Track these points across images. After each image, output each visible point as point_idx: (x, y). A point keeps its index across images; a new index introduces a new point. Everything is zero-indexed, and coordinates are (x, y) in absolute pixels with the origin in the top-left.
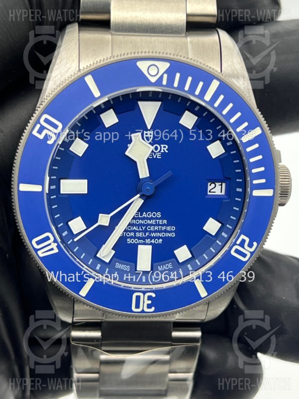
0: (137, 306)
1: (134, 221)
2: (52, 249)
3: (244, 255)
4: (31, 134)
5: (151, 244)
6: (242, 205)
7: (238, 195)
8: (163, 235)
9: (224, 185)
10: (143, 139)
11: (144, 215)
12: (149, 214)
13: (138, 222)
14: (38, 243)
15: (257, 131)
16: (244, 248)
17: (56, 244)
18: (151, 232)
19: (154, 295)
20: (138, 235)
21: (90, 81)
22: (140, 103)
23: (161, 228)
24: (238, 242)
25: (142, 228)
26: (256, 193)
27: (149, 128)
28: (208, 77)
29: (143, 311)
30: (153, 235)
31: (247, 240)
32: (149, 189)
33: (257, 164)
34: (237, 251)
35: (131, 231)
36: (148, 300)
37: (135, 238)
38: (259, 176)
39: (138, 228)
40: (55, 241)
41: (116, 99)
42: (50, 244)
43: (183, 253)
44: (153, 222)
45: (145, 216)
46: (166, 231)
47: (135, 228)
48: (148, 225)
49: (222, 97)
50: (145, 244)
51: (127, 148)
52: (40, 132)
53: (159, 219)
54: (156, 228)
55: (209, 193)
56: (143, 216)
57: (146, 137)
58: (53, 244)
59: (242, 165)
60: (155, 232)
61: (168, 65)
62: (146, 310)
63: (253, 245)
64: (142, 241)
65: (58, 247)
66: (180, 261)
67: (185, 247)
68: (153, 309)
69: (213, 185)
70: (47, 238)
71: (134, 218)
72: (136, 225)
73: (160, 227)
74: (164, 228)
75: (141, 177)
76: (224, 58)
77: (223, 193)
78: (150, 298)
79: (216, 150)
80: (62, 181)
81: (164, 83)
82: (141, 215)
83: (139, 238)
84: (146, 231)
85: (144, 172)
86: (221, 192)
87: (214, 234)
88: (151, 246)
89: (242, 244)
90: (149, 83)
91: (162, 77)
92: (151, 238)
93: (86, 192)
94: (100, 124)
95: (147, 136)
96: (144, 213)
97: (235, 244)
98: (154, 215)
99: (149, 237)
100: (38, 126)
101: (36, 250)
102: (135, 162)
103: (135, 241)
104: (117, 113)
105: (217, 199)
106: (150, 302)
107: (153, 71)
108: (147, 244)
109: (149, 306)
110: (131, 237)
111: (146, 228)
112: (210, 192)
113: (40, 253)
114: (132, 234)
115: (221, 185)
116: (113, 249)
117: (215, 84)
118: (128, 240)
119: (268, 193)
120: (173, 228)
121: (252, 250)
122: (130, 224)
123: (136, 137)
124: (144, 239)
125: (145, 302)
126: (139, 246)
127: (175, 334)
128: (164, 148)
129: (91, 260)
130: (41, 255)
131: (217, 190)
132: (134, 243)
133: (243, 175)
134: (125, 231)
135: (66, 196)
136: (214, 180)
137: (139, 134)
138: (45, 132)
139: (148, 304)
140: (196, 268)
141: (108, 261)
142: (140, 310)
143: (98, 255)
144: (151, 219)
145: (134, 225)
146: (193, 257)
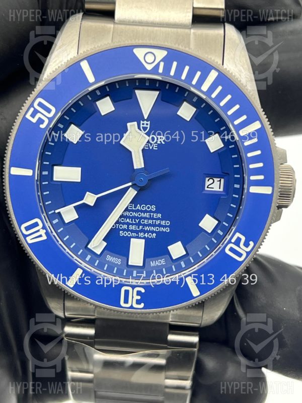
0: (126, 301)
1: (127, 213)
2: (40, 236)
3: (240, 255)
4: (24, 118)
5: (144, 238)
6: (239, 202)
7: (236, 191)
8: (158, 229)
9: (222, 180)
10: (139, 128)
12: (143, 207)
13: (131, 214)
14: (27, 228)
15: (256, 125)
16: (239, 247)
17: (45, 231)
18: (144, 225)
19: (143, 290)
20: (131, 227)
21: (85, 65)
22: (136, 91)
23: (155, 222)
24: (233, 241)
25: (135, 221)
26: (254, 190)
27: (146, 118)
28: (206, 68)
29: (132, 307)
30: (147, 228)
31: (243, 238)
32: (143, 180)
33: (255, 159)
34: (231, 250)
35: (124, 224)
36: (137, 295)
37: (128, 230)
38: (257, 172)
39: (132, 221)
40: (44, 227)
41: (111, 85)
42: (38, 231)
43: (177, 250)
44: (147, 215)
45: (139, 208)
46: (160, 226)
47: (128, 220)
48: (142, 218)
49: (220, 88)
50: (138, 237)
52: (33, 115)
53: (154, 212)
54: (150, 222)
55: (206, 189)
56: (137, 208)
57: (143, 127)
58: (41, 230)
59: (240, 160)
60: (149, 225)
61: (165, 53)
62: (135, 305)
63: (249, 244)
64: (135, 234)
65: (47, 233)
66: (174, 258)
67: (179, 243)
68: (142, 305)
69: (211, 181)
70: (36, 224)
71: (126, 210)
72: (129, 217)
73: (154, 221)
74: (158, 222)
75: (135, 168)
76: (227, 50)
77: (222, 189)
78: (139, 293)
79: (214, 143)
80: (55, 168)
81: (161, 71)
82: (135, 207)
83: (132, 231)
84: (139, 224)
85: (138, 163)
86: (220, 188)
87: (210, 232)
88: (144, 240)
89: (237, 243)
90: (145, 71)
91: (158, 64)
92: (145, 232)
93: (79, 181)
94: (96, 111)
95: (143, 126)
96: (139, 205)
97: (230, 242)
98: (148, 208)
99: (142, 231)
100: (32, 110)
101: (25, 236)
102: (130, 152)
103: (127, 234)
104: (114, 101)
105: (215, 196)
106: (139, 297)
107: (150, 58)
108: (141, 238)
109: (138, 302)
110: (124, 230)
111: (139, 221)
112: (208, 187)
113: (28, 239)
114: (125, 227)
115: (220, 181)
116: (104, 240)
117: (213, 75)
118: (121, 232)
119: (267, 190)
120: (168, 223)
121: (248, 249)
122: (121, 216)
123: (132, 126)
124: (137, 232)
125: (134, 297)
126: (132, 239)
127: (171, 337)
129: (81, 251)
130: (30, 242)
131: (215, 185)
132: (123, 236)
133: (241, 171)
134: (117, 222)
135: (59, 183)
136: (212, 176)
137: (135, 123)
138: (38, 116)
139: (137, 300)
140: (189, 265)
141: (99, 253)
142: (128, 305)
143: (89, 246)
144: (146, 211)
145: (126, 217)
146: (187, 254)
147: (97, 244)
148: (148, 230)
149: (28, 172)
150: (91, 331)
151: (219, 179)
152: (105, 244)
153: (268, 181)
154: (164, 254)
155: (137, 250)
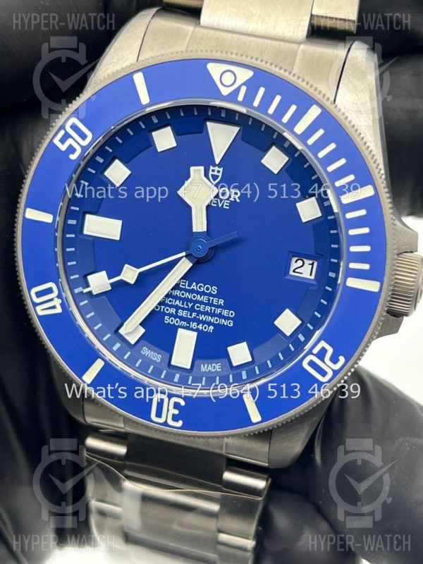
0: (159, 414)
1: (177, 293)
2: (54, 307)
3: (324, 373)
5: (197, 330)
6: (330, 297)
7: (330, 281)
8: (217, 321)
9: (316, 264)
10: (206, 175)
11: (194, 286)
12: (200, 286)
13: (183, 294)
14: (39, 294)
15: (367, 192)
16: (324, 362)
17: (60, 301)
18: (199, 312)
19: (183, 403)
20: (181, 313)
21: (139, 80)
22: (209, 124)
23: (215, 310)
24: (315, 351)
25: (187, 305)
27: (217, 162)
29: (165, 424)
30: (202, 317)
31: (330, 351)
32: (201, 249)
34: (312, 364)
35: (171, 306)
36: (175, 408)
37: (176, 316)
39: (183, 304)
40: (59, 296)
41: (173, 110)
42: (52, 300)
43: (240, 353)
44: (204, 299)
45: (195, 288)
46: (220, 316)
47: (177, 302)
48: (197, 302)
49: (321, 132)
50: (188, 328)
51: (184, 183)
53: (214, 296)
54: (208, 308)
55: (291, 273)
56: (192, 287)
57: (212, 175)
58: (56, 299)
60: (206, 313)
61: (250, 74)
62: (170, 422)
63: (338, 360)
64: (184, 323)
65: (62, 305)
66: (235, 364)
67: (244, 345)
68: (180, 423)
69: (300, 263)
70: (50, 291)
71: (176, 287)
72: (180, 299)
73: (213, 308)
74: (218, 311)
75: (194, 230)
77: (313, 277)
78: (177, 406)
79: (308, 210)
80: (88, 216)
81: (241, 98)
82: (189, 286)
83: (182, 319)
84: (192, 310)
85: (199, 224)
86: (311, 275)
87: (288, 334)
88: (196, 334)
89: (321, 355)
91: (239, 88)
92: (199, 322)
93: (118, 238)
94: (151, 146)
95: (213, 173)
96: (194, 283)
97: (310, 352)
98: (208, 289)
99: (195, 320)
100: (62, 132)
101: (35, 305)
102: (189, 208)
103: (175, 321)
104: (177, 133)
105: (302, 284)
106: (176, 412)
107: (228, 79)
108: (192, 330)
109: (175, 418)
110: (171, 315)
111: (193, 306)
112: (294, 271)
113: (38, 308)
114: (173, 311)
115: (312, 264)
116: (141, 324)
117: (314, 112)
118: (166, 318)
119: (371, 286)
120: (232, 314)
121: (336, 367)
122: (168, 296)
123: (197, 172)
124: (188, 321)
125: (170, 411)
126: (180, 330)
127: (228, 476)
129: (109, 335)
130: (41, 313)
131: (304, 270)
132: (169, 323)
134: (162, 303)
135: (91, 239)
136: (302, 256)
137: (202, 168)
138: (70, 141)
139: (174, 415)
140: (252, 377)
141: (133, 342)
142: (162, 420)
143: (121, 331)
144: (203, 294)
145: (176, 298)
146: (253, 362)
147: (132, 329)
148: (204, 319)
149: (47, 218)
150: (121, 450)
151: (311, 262)
152: (142, 331)
153: (375, 274)
154: (222, 357)
155: (185, 346)
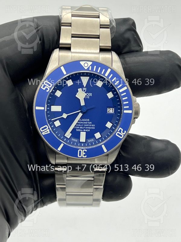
0: (80, 155)
1: (79, 122)
2: (48, 132)
3: (121, 136)
4: (40, 88)
5: (85, 131)
6: (120, 116)
7: (119, 112)
9: (113, 109)
10: (82, 91)
11: (83, 120)
12: (85, 120)
14: (42, 129)
15: (125, 88)
16: (121, 133)
17: (49, 130)
18: (85, 127)
19: (86, 151)
20: (80, 128)
21: (62, 68)
22: (81, 77)
24: (119, 131)
26: (125, 112)
27: (85, 87)
28: (106, 68)
29: (82, 157)
30: (86, 128)
31: (122, 130)
32: (85, 110)
33: (126, 100)
34: (118, 134)
35: (78, 126)
36: (84, 152)
37: (79, 129)
38: (126, 105)
40: (49, 129)
41: (72, 75)
42: (47, 130)
43: (98, 135)
44: (86, 123)
46: (91, 127)
49: (112, 75)
50: (83, 131)
51: (76, 94)
52: (44, 87)
53: (89, 122)
54: (87, 125)
55: (108, 112)
58: (48, 130)
59: (120, 101)
61: (91, 63)
62: (83, 156)
63: (124, 132)
64: (82, 130)
65: (50, 131)
66: (97, 138)
67: (99, 133)
68: (86, 156)
69: (109, 109)
70: (46, 128)
71: (79, 121)
72: (80, 124)
74: (90, 125)
75: (81, 105)
77: (113, 112)
78: (85, 152)
79: (110, 95)
80: (52, 106)
81: (90, 69)
83: (81, 129)
84: (83, 126)
85: (83, 103)
87: (109, 128)
88: (85, 132)
89: (120, 131)
90: (85, 70)
91: (89, 67)
92: (86, 129)
93: (61, 111)
97: (117, 131)
98: (87, 120)
99: (84, 129)
100: (43, 85)
101: (42, 132)
102: (79, 100)
103: (79, 130)
104: (73, 81)
105: (111, 115)
106: (85, 153)
107: (86, 65)
109: (84, 155)
110: (78, 129)
111: (83, 125)
113: (43, 133)
114: (78, 127)
116: (71, 133)
117: (109, 70)
118: (77, 130)
119: (130, 112)
120: (94, 125)
121: (124, 134)
122: (77, 124)
123: (80, 90)
124: (83, 129)
125: (83, 153)
126: (81, 132)
128: (91, 94)
129: (62, 137)
130: (43, 134)
131: (111, 111)
133: (120, 105)
134: (75, 126)
135: (53, 112)
136: (110, 107)
137: (81, 89)
138: (46, 87)
139: (84, 154)
140: (102, 141)
141: (69, 138)
142: (81, 156)
143: (65, 135)
144: (86, 122)
145: (79, 124)
146: (102, 137)
147: (68, 134)
149: (42, 108)
152: (71, 134)
153: (130, 108)
154: (93, 137)
155: (83, 137)
